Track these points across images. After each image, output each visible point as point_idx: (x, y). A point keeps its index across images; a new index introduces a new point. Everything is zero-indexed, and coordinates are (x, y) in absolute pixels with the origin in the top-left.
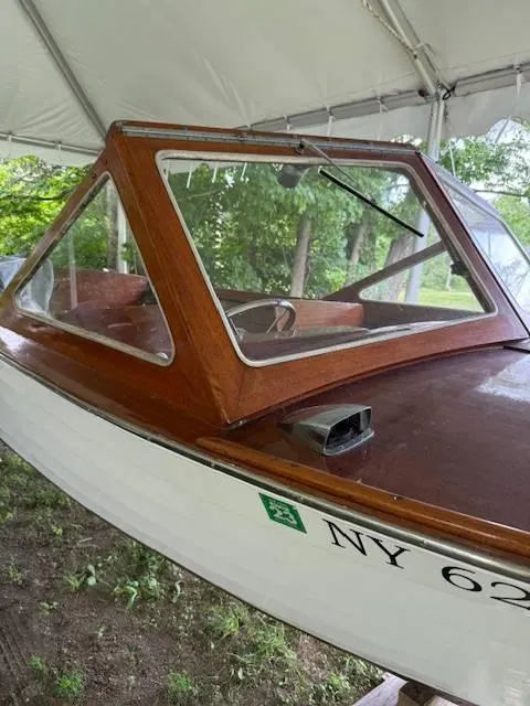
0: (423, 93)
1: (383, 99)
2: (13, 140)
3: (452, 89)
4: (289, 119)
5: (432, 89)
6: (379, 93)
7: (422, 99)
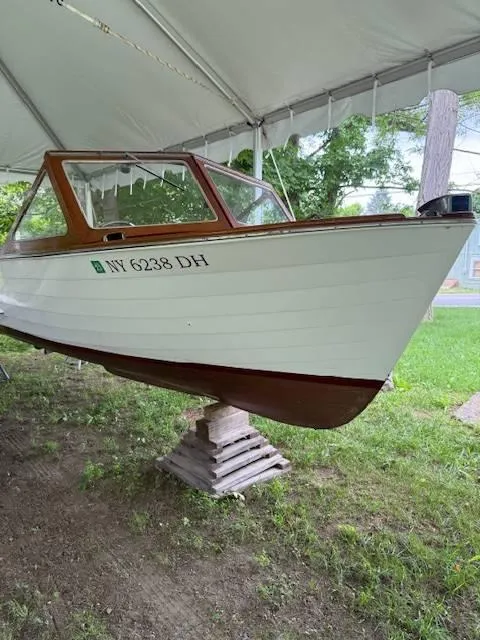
0: (249, 124)
1: (230, 128)
2: (10, 171)
3: (263, 121)
4: (183, 144)
5: (252, 122)
6: (228, 125)
7: (249, 127)
